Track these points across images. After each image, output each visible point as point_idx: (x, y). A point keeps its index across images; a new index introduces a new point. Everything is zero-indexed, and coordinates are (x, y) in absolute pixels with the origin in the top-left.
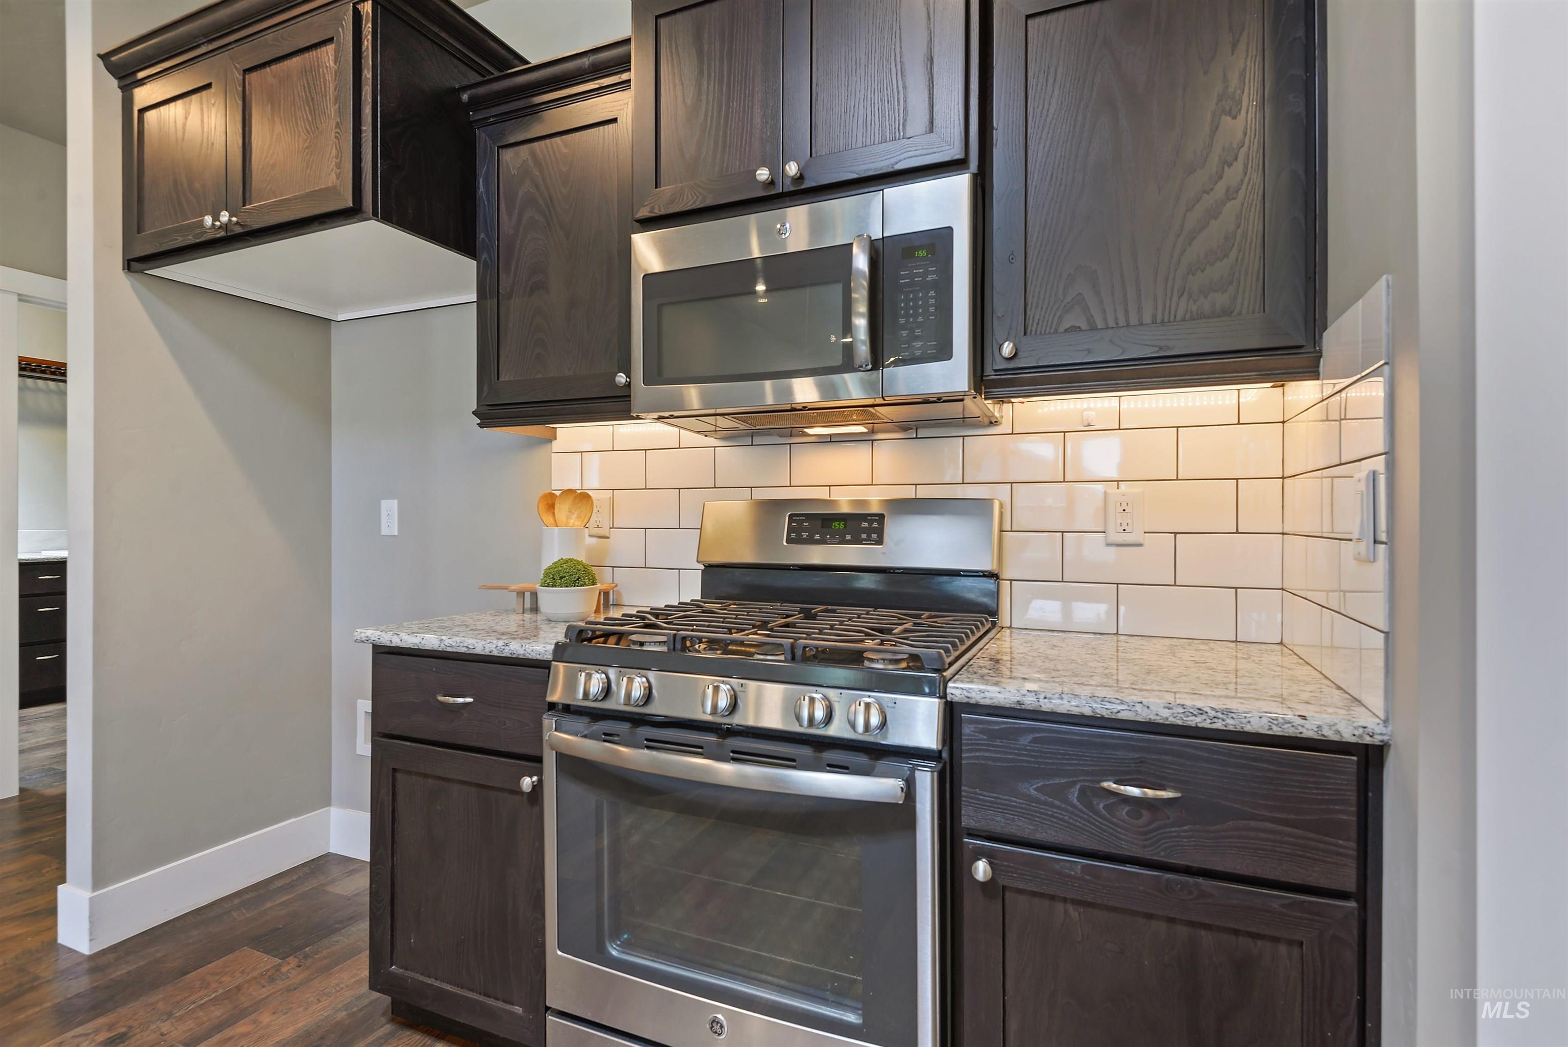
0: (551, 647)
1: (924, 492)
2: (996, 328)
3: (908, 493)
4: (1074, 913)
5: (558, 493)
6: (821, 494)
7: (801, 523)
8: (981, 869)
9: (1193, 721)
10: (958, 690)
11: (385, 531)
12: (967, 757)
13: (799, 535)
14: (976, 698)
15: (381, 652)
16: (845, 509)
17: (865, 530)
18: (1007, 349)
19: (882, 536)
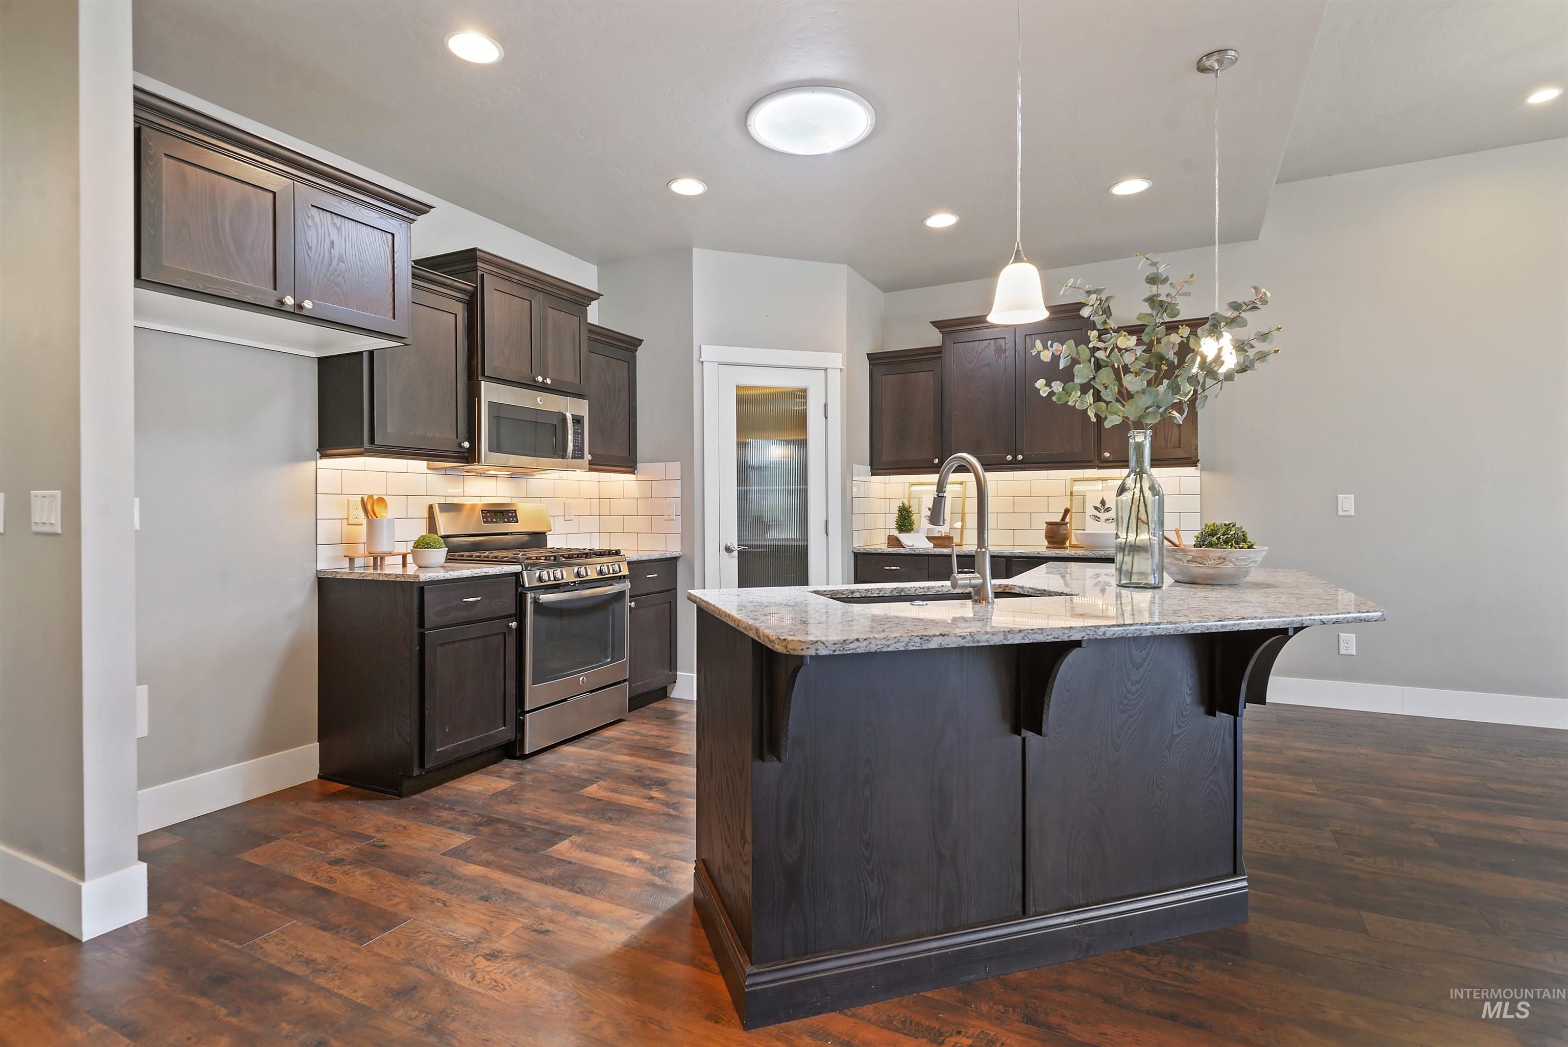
4: (642, 610)
7: (486, 514)
13: (487, 520)
17: (511, 517)
19: (517, 517)
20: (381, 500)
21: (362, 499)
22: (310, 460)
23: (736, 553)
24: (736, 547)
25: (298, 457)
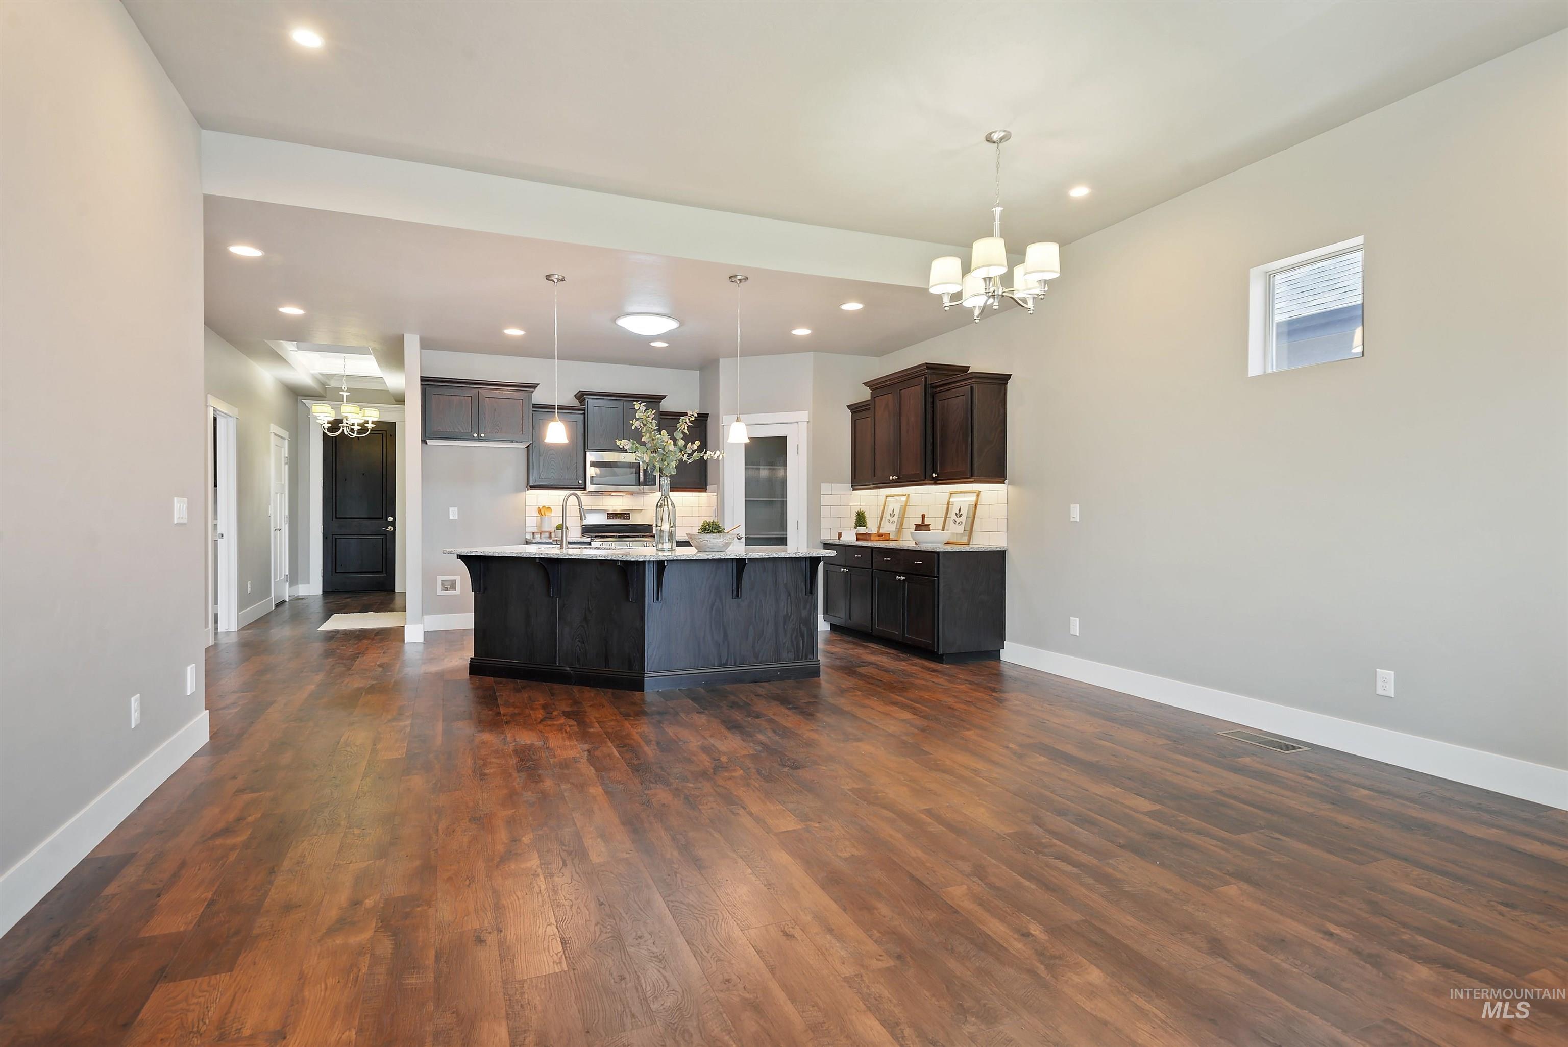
11: (451, 517)
13: (610, 518)
17: (626, 516)
19: (629, 516)
20: (549, 508)
21: (539, 508)
22: (523, 491)
23: (743, 539)
24: (744, 536)
25: (518, 490)
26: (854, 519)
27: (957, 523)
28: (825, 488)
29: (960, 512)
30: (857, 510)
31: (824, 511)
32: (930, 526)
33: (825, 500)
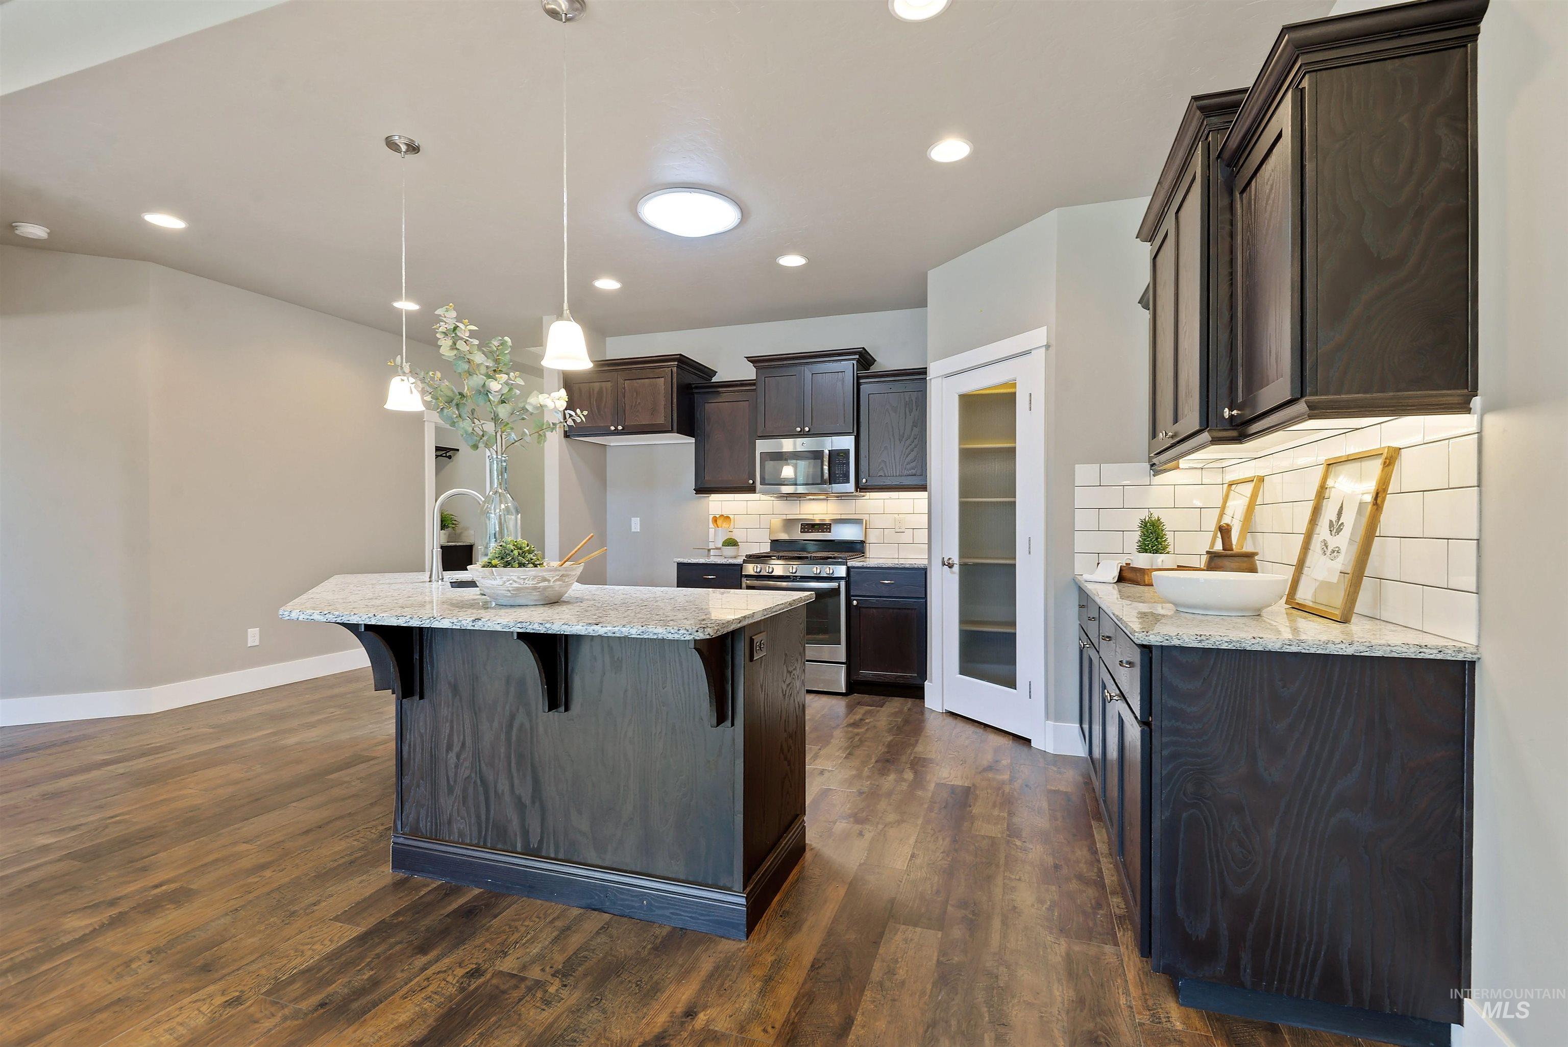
0: (742, 560)
1: (843, 517)
2: (862, 475)
3: (839, 517)
4: (874, 610)
5: (718, 516)
6: (810, 517)
7: (805, 526)
8: (855, 603)
9: (897, 566)
10: (850, 564)
11: (633, 530)
12: (852, 579)
13: (804, 530)
14: (854, 565)
15: (680, 565)
16: (818, 522)
17: (825, 529)
18: (864, 480)
19: (830, 530)
23: (956, 569)
26: (1135, 537)
27: (1328, 553)
28: (1084, 473)
29: (1339, 518)
30: (1144, 515)
31: (1082, 519)
32: (1256, 558)
33: (1081, 497)
